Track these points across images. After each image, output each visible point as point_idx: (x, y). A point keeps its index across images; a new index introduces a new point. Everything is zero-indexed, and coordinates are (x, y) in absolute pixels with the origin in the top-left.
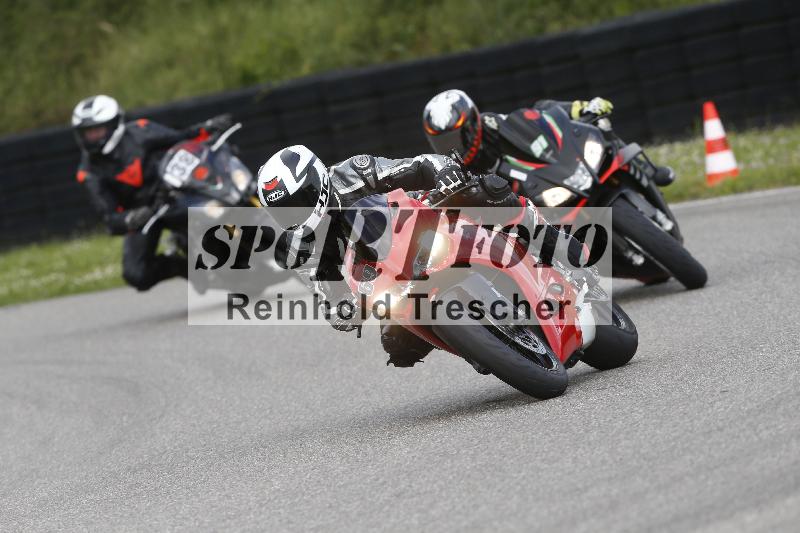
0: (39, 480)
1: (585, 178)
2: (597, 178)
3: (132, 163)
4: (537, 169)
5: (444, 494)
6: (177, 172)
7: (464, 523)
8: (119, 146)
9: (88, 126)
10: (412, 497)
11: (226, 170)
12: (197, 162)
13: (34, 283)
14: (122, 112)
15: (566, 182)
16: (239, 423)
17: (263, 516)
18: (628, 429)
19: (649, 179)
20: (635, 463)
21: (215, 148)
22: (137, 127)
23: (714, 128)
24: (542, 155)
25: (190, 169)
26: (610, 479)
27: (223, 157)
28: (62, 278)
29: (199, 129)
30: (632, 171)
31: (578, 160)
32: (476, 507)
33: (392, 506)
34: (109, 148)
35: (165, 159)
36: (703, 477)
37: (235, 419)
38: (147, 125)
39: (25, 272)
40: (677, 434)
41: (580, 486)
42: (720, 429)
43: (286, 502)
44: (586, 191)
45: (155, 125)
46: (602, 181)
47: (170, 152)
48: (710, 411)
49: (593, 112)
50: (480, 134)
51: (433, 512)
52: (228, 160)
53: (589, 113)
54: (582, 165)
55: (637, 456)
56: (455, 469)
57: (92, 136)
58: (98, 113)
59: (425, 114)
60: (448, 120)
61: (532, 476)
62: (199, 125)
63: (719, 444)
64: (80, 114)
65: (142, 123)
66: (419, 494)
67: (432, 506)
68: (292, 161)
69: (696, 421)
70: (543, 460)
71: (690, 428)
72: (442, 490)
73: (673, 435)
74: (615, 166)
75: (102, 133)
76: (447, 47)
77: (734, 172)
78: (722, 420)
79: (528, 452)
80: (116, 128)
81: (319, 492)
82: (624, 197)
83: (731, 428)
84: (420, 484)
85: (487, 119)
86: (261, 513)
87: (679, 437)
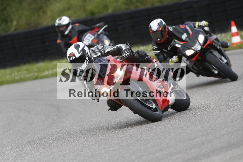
0: (29, 135)
1: (199, 46)
2: (202, 47)
3: (74, 37)
4: (184, 44)
5: (151, 140)
6: (87, 41)
7: (158, 149)
8: (70, 32)
9: (60, 26)
10: (142, 141)
11: (103, 40)
12: (93, 37)
13: (28, 76)
14: (71, 21)
15: (192, 48)
16: (89, 118)
17: (96, 147)
18: (208, 120)
19: (220, 46)
20: (209, 131)
21: (99, 33)
22: (76, 26)
23: (234, 29)
24: (185, 39)
25: (91, 39)
26: (202, 136)
27: (101, 36)
28: (36, 74)
29: (95, 27)
30: (214, 44)
31: (196, 41)
32: (161, 144)
33: (136, 144)
34: (66, 33)
35: (84, 36)
36: (230, 135)
37: (88, 117)
38: (79, 25)
39: (25, 72)
40: (222, 122)
41: (193, 138)
42: (236, 121)
43: (103, 142)
44: (199, 51)
45: (81, 25)
46: (204, 47)
47: (85, 34)
48: (232, 115)
49: (202, 25)
50: (167, 32)
51: (148, 146)
52: (103, 37)
53: (201, 26)
54: (198, 42)
55: (210, 129)
56: (155, 133)
57: (62, 29)
58: (63, 22)
59: (150, 26)
60: (157, 28)
61: (178, 135)
62: (95, 25)
63: (235, 125)
64: (57, 22)
65: (77, 25)
66: (144, 140)
67: (148, 143)
68: (77, 47)
69: (228, 118)
70: (182, 130)
71: (226, 120)
72: (151, 139)
73: (221, 122)
74: (208, 42)
75: (64, 28)
76: (153, 4)
77: (240, 42)
78: (236, 118)
79: (177, 127)
80: (69, 26)
81: (113, 139)
82: (211, 52)
83: (239, 120)
84: (144, 137)
85: (169, 28)
86: (96, 146)
87: (223, 123)
